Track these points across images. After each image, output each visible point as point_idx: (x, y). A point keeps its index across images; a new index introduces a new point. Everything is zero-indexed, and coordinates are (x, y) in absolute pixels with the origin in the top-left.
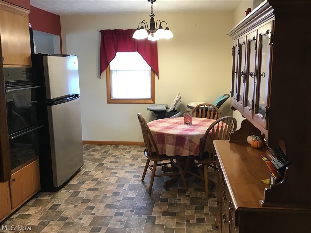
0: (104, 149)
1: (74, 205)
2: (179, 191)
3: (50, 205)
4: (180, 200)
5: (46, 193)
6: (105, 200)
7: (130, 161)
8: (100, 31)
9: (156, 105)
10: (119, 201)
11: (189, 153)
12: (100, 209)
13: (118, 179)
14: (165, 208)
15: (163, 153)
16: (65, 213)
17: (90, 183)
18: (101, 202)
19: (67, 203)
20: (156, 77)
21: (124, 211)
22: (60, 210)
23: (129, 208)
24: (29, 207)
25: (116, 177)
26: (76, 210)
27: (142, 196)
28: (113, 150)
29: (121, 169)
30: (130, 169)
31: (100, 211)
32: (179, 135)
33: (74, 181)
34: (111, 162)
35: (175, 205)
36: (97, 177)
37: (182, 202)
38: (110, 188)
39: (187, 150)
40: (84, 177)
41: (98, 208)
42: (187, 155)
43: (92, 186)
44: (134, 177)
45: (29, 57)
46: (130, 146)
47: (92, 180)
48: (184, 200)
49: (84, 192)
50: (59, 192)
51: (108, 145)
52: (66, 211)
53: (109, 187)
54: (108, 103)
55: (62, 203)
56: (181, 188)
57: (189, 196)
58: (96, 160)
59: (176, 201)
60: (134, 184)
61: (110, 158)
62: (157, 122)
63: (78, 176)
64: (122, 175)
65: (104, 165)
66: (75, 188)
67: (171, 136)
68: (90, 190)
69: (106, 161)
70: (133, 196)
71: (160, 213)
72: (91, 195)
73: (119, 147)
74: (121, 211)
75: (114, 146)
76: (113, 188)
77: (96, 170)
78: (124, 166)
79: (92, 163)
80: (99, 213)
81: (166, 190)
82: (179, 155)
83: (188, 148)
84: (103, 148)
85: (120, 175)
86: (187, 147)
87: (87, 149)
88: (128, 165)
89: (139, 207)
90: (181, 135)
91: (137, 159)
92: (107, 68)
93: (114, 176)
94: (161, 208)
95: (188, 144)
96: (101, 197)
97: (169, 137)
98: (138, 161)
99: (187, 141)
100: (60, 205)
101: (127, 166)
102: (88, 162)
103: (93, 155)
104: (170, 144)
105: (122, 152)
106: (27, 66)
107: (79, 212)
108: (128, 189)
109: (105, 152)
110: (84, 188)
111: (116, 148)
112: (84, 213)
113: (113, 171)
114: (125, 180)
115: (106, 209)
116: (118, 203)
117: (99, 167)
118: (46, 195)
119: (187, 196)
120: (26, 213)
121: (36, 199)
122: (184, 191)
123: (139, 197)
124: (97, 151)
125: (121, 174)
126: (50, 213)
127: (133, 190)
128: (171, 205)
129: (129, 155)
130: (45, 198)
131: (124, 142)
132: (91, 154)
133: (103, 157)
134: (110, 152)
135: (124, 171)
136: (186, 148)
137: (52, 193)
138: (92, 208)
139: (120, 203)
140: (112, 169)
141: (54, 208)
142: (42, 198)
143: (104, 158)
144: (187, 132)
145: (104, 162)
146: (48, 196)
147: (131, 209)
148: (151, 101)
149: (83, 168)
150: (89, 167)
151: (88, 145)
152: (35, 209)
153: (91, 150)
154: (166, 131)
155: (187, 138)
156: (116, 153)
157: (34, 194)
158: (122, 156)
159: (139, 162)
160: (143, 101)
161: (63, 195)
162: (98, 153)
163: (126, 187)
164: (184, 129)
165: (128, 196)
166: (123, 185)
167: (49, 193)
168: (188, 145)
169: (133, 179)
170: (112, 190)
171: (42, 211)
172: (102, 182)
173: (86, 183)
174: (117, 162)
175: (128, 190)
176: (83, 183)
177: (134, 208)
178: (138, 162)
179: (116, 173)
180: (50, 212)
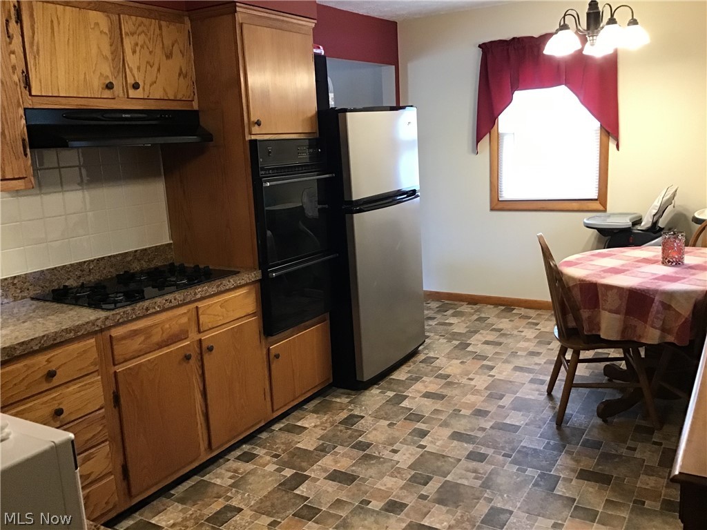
0: (477, 313)
1: (388, 422)
2: (638, 429)
3: (344, 415)
4: (635, 449)
5: (342, 391)
6: (453, 421)
7: (531, 346)
8: (480, 46)
9: (609, 216)
10: (484, 429)
11: (662, 337)
12: (440, 438)
13: (493, 381)
14: (589, 464)
15: (594, 333)
16: (368, 436)
17: (430, 382)
18: (445, 424)
19: (377, 416)
20: (612, 146)
21: (490, 452)
22: (360, 428)
23: (503, 448)
24: (306, 414)
25: (490, 376)
26: (390, 431)
27: (540, 427)
28: (498, 316)
29: (506, 361)
30: (526, 362)
31: (437, 444)
32: (635, 289)
33: (401, 375)
34: (487, 343)
35: (617, 460)
36: (448, 371)
37: (637, 455)
38: (471, 398)
39: (656, 328)
40: (423, 368)
41: (436, 437)
42: (655, 342)
43: (433, 388)
44: (532, 381)
45: (311, 118)
46: (539, 312)
47: (437, 377)
48: (645, 452)
49: (416, 398)
50: (367, 393)
51: (489, 306)
52: (371, 432)
53: (469, 396)
54: (492, 209)
55: (367, 414)
56: (643, 423)
57: (660, 444)
58: (454, 335)
59: (623, 451)
60: (527, 397)
61: (487, 334)
62: (593, 255)
63: (411, 364)
64: (504, 374)
65: (469, 349)
66: (400, 388)
67: (615, 291)
68: (428, 395)
69: (477, 340)
70: (517, 424)
71: (573, 470)
72: (427, 406)
73: (514, 312)
74: (483, 450)
75: (503, 308)
76: (477, 400)
77: (449, 356)
78: (514, 354)
79: (445, 341)
80: (434, 446)
81: (603, 421)
82: (635, 339)
83: (659, 324)
84: (477, 311)
85: (499, 373)
86: (655, 320)
87: (442, 309)
88: (525, 353)
89: (525, 449)
90: (640, 290)
91: (549, 343)
92: (492, 131)
93: (485, 374)
94: (577, 461)
95: (658, 312)
96: (448, 414)
97: (609, 293)
98: (549, 347)
99: (656, 306)
100: (362, 417)
101: (522, 356)
102: (438, 337)
103: (451, 324)
104: (610, 311)
105: (517, 322)
106: (307, 135)
107: (394, 437)
108: (510, 406)
109: (479, 319)
110: (416, 391)
111: (504, 314)
112: (404, 442)
113: (485, 363)
114: (509, 387)
115: (452, 441)
116: (480, 432)
117: (456, 351)
118: (342, 393)
119: (655, 443)
120: (299, 424)
121: (322, 399)
122: (651, 431)
123: (532, 428)
124: (462, 317)
125: (503, 371)
126: (341, 431)
127: (520, 411)
128: (606, 457)
129: (532, 330)
130: (338, 400)
131: (526, 301)
132: (447, 321)
133: (472, 330)
134: (489, 321)
135: (511, 367)
136: (653, 322)
137: (353, 392)
138: (423, 434)
139: (484, 434)
140: (485, 358)
141: (351, 420)
142: (334, 400)
143: (472, 332)
144: (658, 284)
145: (472, 341)
146: (345, 396)
147: (507, 451)
148: (597, 205)
149: (425, 348)
150: (438, 348)
151: (446, 302)
152: (317, 417)
153: (450, 312)
154: (604, 278)
155: (657, 298)
156: (504, 324)
157: (319, 388)
158: (515, 332)
159: (553, 350)
160: (575, 205)
161: (373, 399)
162: (462, 321)
163: (507, 401)
164: (655, 274)
165: (508, 421)
166: (501, 397)
167: (349, 391)
168: (659, 316)
169: (528, 386)
170: (473, 404)
171: (328, 425)
172: (456, 383)
173: (424, 382)
174: (500, 344)
175: (510, 409)
176: (417, 379)
177: (513, 450)
178: (549, 349)
179: (492, 368)
180: (342, 427)
